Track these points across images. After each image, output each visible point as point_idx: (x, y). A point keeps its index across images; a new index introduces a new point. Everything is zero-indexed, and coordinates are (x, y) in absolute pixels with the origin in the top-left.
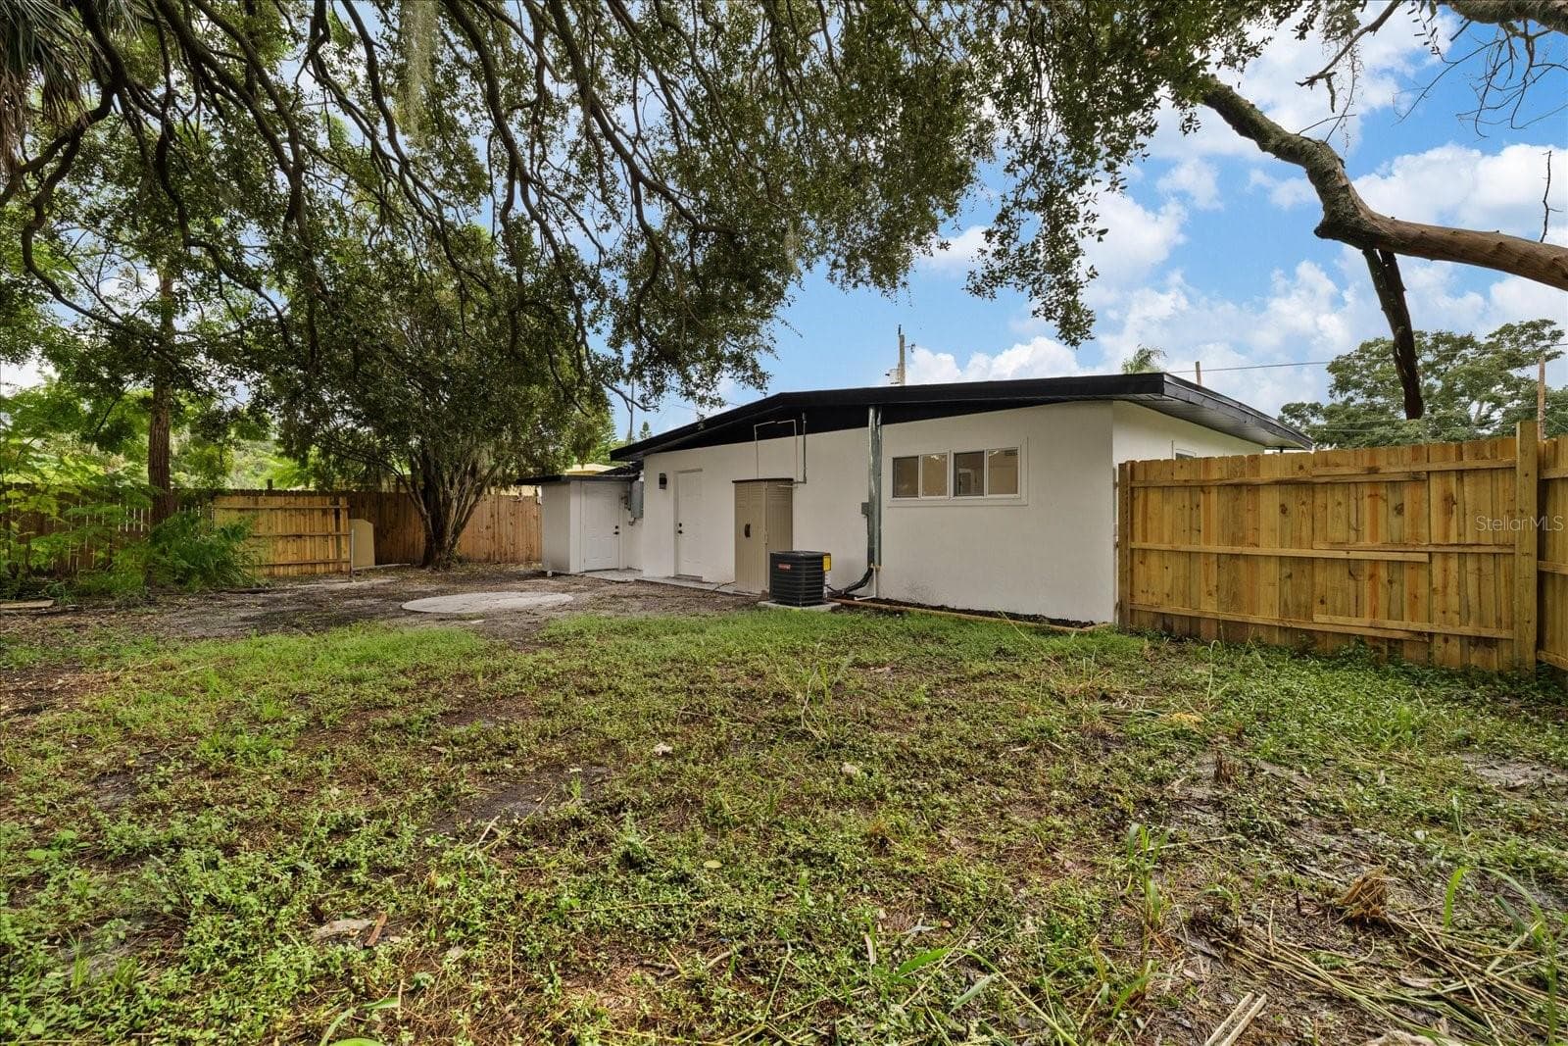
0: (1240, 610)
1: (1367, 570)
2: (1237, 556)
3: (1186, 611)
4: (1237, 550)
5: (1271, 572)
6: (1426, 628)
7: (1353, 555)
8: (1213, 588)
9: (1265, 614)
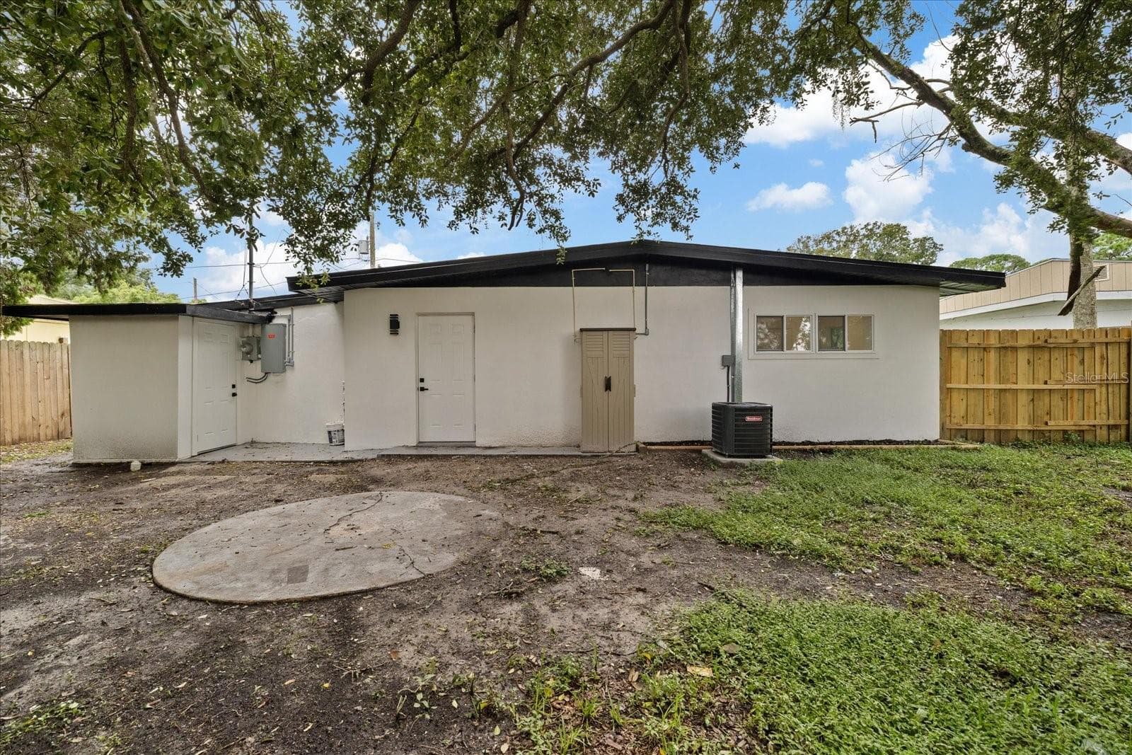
0: (1007, 422)
1: (1076, 396)
2: (1005, 390)
3: (977, 426)
4: (1003, 386)
5: (1023, 399)
6: (1095, 422)
7: (1066, 387)
8: (992, 411)
9: (1022, 424)
